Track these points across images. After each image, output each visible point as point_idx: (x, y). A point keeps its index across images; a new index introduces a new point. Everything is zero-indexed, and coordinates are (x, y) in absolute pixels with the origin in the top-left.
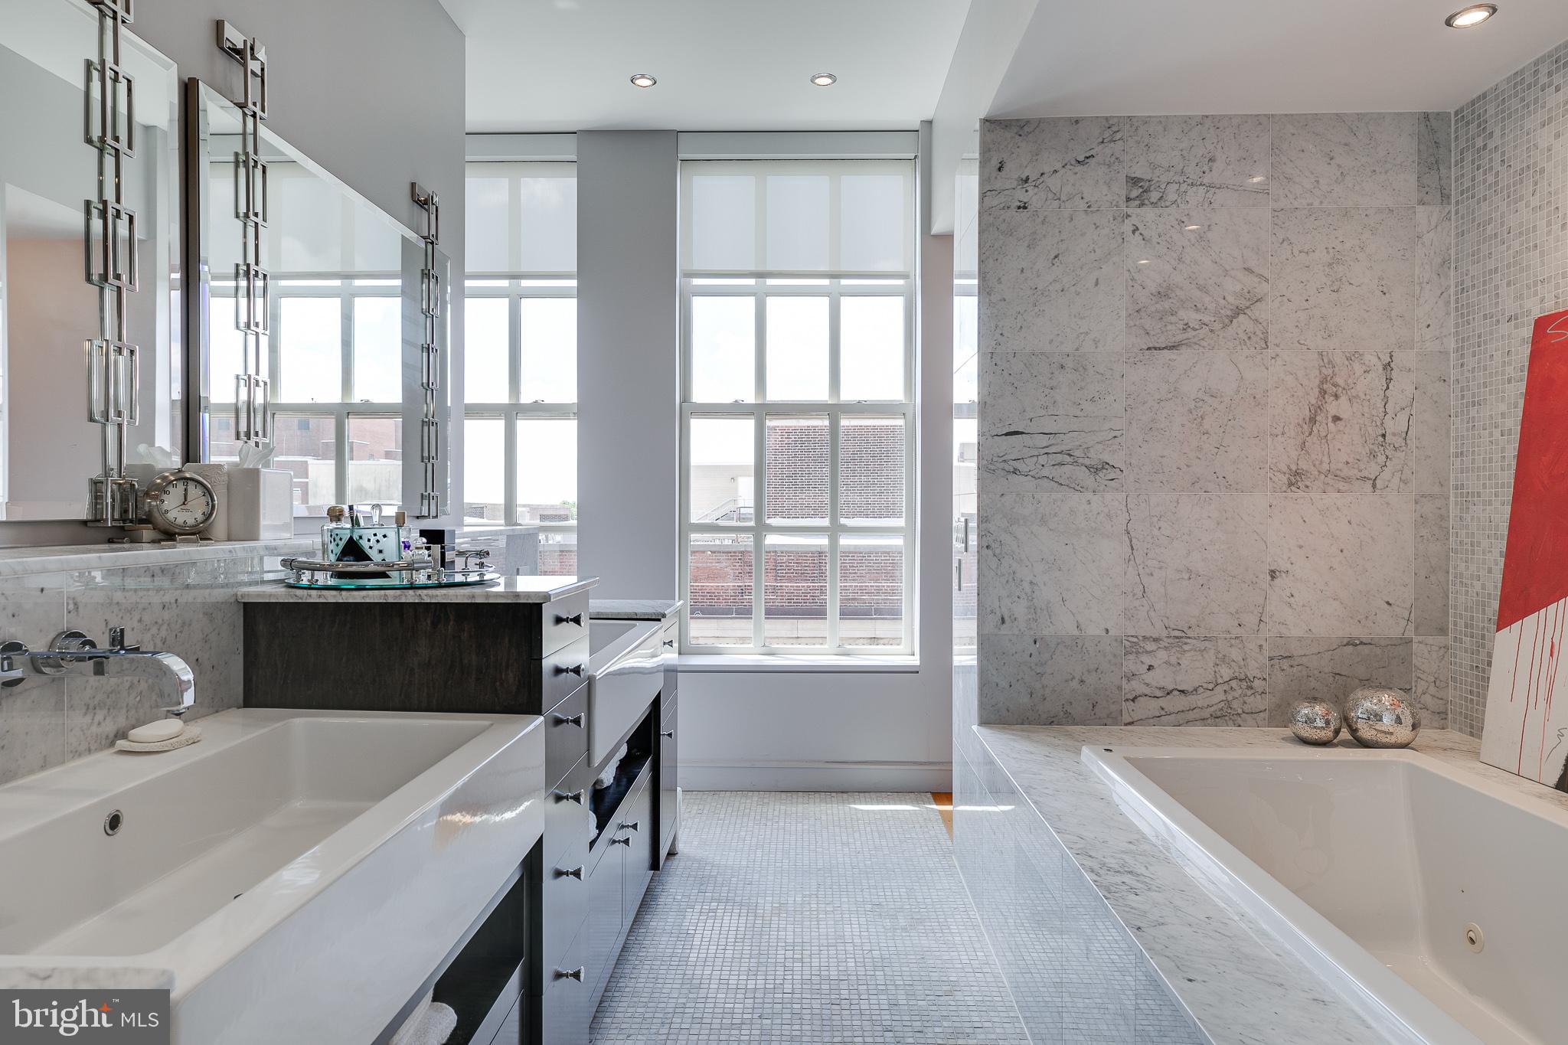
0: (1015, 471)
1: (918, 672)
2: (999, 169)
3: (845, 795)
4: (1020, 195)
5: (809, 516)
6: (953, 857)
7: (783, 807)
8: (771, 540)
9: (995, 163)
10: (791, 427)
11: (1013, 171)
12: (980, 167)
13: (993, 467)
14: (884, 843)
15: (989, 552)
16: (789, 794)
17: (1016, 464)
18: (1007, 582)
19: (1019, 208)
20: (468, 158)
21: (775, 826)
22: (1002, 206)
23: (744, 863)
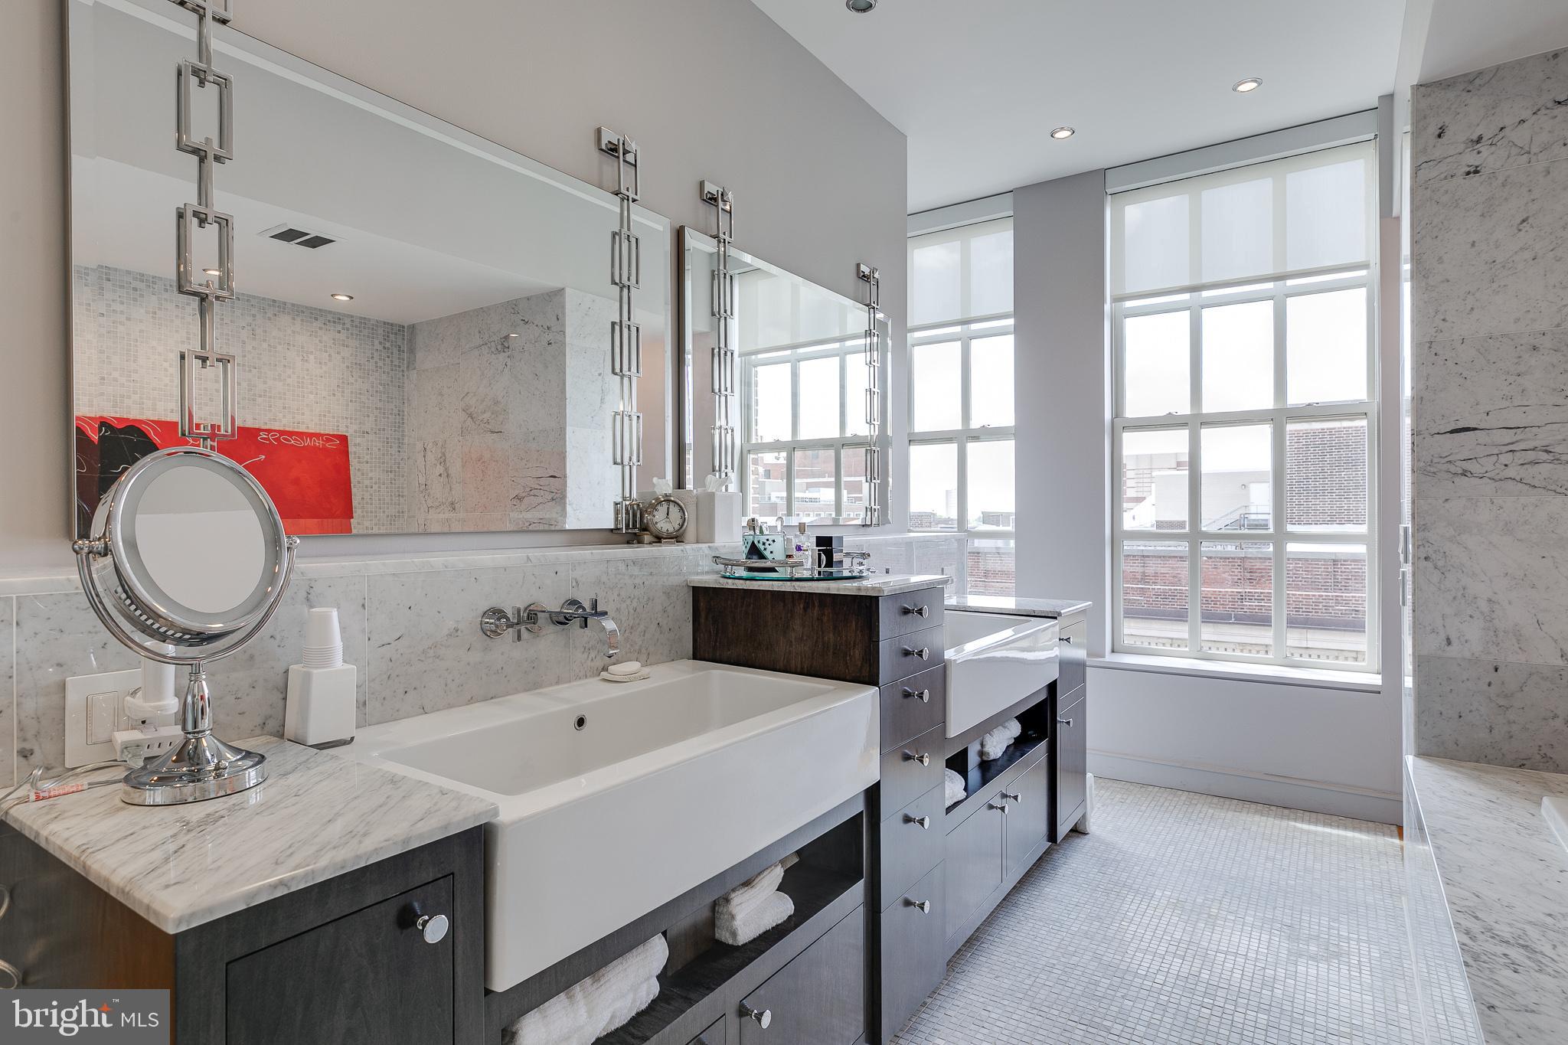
0: (1464, 473)
1: (1379, 693)
2: (1439, 136)
3: (1286, 812)
4: (1471, 159)
5: (1324, 523)
6: (1403, 898)
7: (1211, 811)
8: (1292, 547)
9: (1433, 130)
10: (1302, 430)
11: (1458, 134)
12: (1412, 139)
13: (1432, 469)
14: (1318, 866)
15: (1429, 564)
16: (1222, 800)
17: (1467, 465)
18: (1454, 598)
19: (1468, 173)
20: (909, 235)
21: (1197, 827)
22: (1443, 176)
23: (1152, 855)
